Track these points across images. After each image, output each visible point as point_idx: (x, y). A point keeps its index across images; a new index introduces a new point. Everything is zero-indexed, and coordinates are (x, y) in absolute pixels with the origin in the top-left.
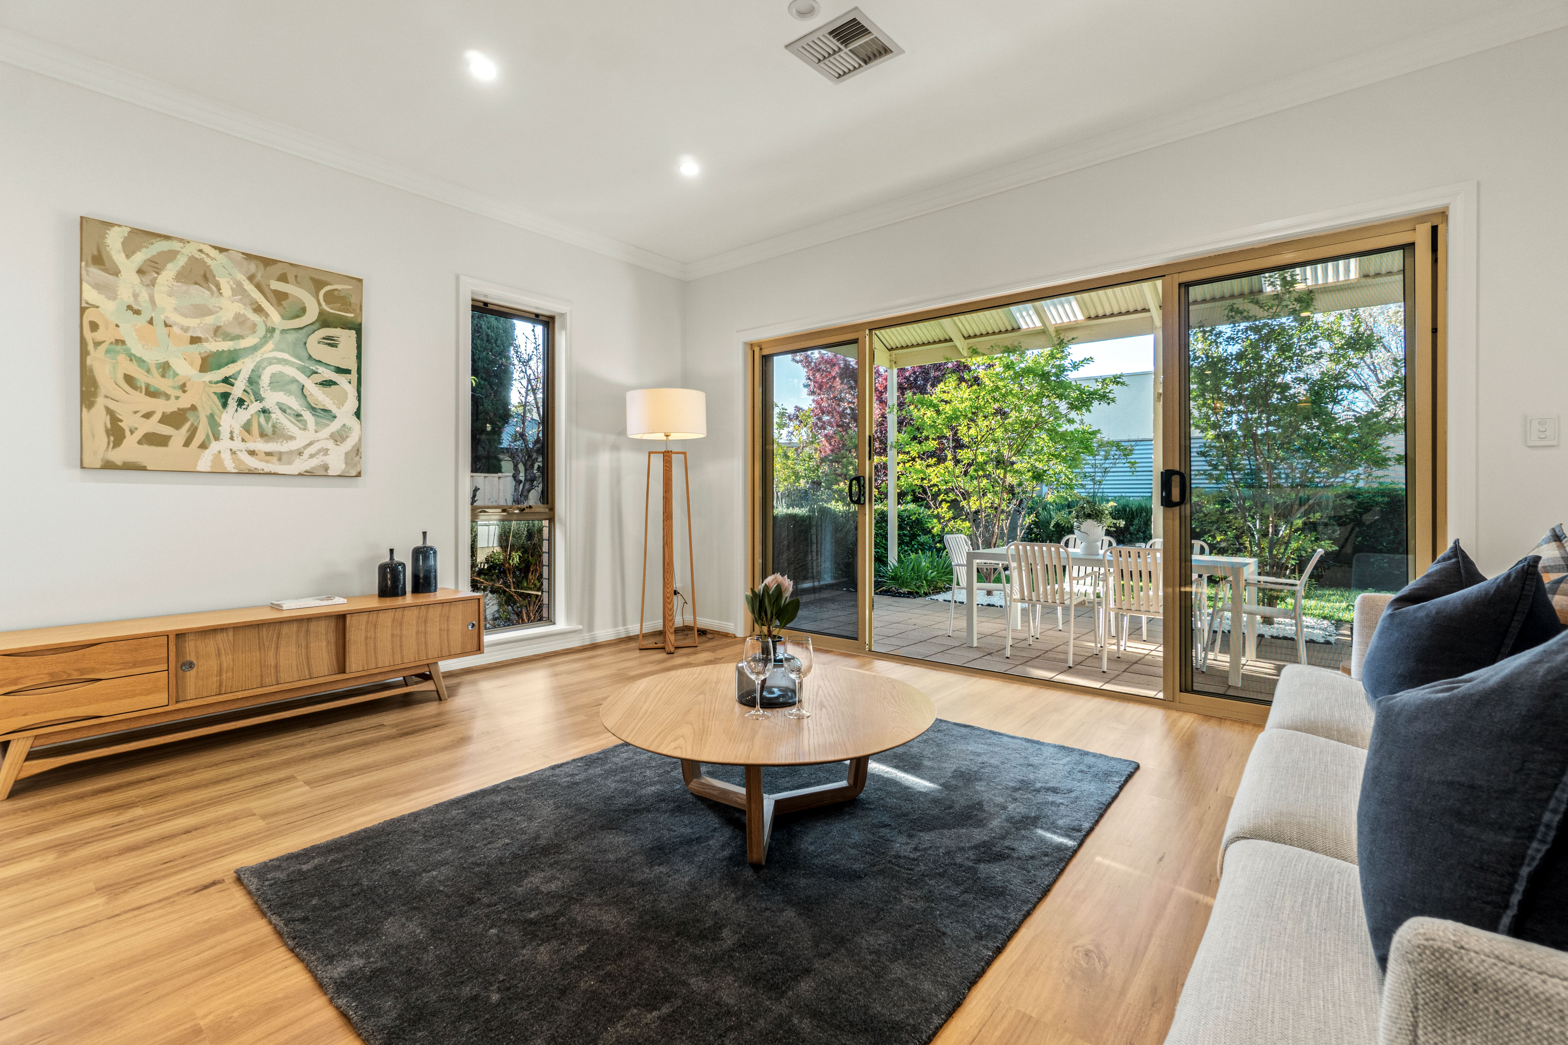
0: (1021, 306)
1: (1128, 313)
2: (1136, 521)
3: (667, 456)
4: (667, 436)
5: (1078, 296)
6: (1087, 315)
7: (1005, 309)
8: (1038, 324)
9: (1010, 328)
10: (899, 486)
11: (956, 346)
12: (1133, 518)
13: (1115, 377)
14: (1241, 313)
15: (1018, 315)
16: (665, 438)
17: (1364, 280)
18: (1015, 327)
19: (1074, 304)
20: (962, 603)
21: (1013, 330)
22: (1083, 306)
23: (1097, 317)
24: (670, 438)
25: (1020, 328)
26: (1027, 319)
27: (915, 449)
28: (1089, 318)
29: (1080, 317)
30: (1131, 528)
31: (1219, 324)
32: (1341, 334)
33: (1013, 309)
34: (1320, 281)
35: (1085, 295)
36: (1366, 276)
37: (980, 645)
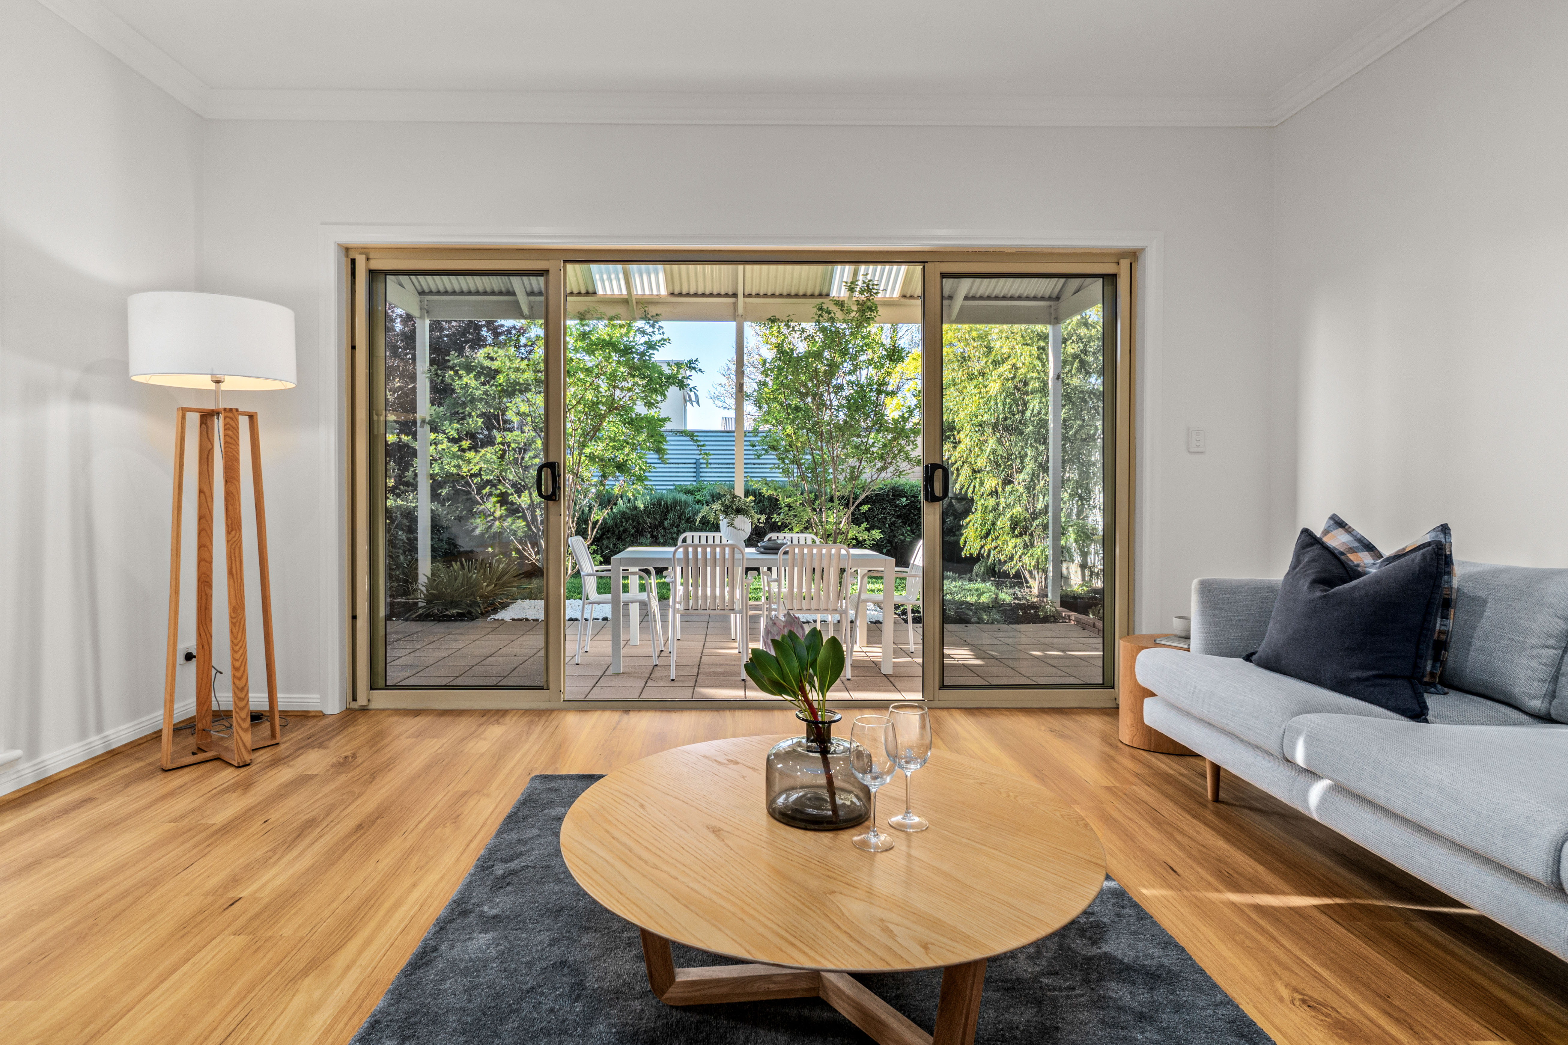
0: (603, 267)
1: (711, 295)
2: (670, 515)
3: (207, 417)
4: (218, 382)
5: (668, 267)
6: (671, 291)
7: (584, 266)
8: (624, 292)
9: (583, 291)
10: (432, 477)
11: (517, 302)
12: (668, 511)
13: (690, 362)
14: (830, 313)
15: (597, 277)
16: (213, 386)
17: (903, 300)
18: (591, 290)
19: (661, 276)
20: (537, 620)
21: (587, 293)
22: (670, 280)
23: (680, 295)
24: (224, 387)
25: (595, 293)
26: (607, 283)
27: (452, 429)
28: (672, 294)
29: (663, 292)
30: (666, 523)
31: (805, 322)
32: (883, 345)
33: (594, 267)
34: (888, 295)
35: (675, 267)
36: (904, 296)
37: (627, 670)
